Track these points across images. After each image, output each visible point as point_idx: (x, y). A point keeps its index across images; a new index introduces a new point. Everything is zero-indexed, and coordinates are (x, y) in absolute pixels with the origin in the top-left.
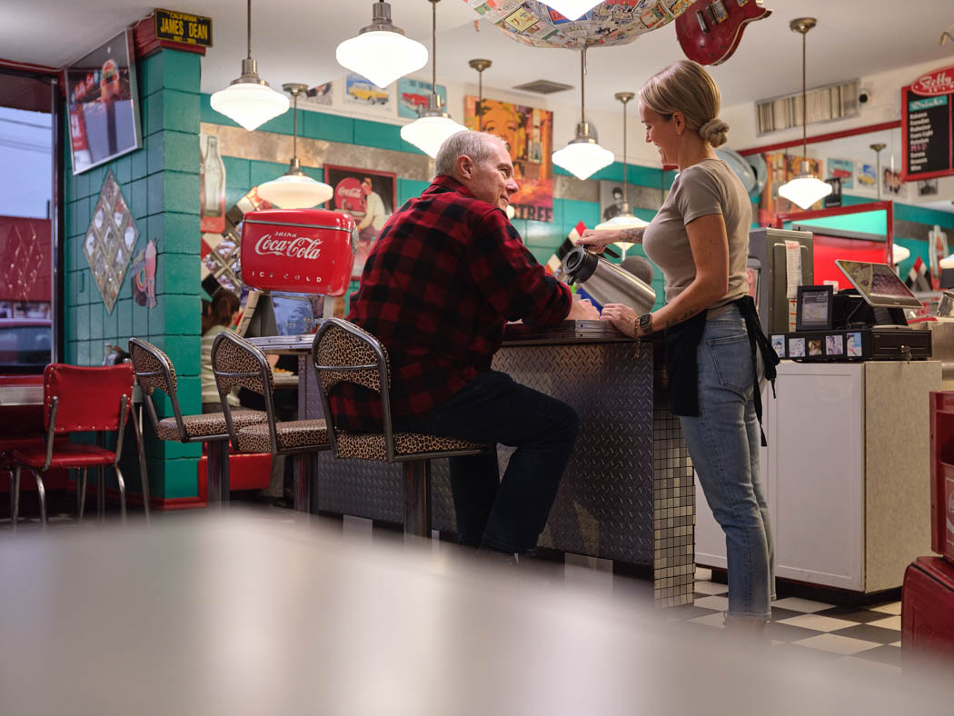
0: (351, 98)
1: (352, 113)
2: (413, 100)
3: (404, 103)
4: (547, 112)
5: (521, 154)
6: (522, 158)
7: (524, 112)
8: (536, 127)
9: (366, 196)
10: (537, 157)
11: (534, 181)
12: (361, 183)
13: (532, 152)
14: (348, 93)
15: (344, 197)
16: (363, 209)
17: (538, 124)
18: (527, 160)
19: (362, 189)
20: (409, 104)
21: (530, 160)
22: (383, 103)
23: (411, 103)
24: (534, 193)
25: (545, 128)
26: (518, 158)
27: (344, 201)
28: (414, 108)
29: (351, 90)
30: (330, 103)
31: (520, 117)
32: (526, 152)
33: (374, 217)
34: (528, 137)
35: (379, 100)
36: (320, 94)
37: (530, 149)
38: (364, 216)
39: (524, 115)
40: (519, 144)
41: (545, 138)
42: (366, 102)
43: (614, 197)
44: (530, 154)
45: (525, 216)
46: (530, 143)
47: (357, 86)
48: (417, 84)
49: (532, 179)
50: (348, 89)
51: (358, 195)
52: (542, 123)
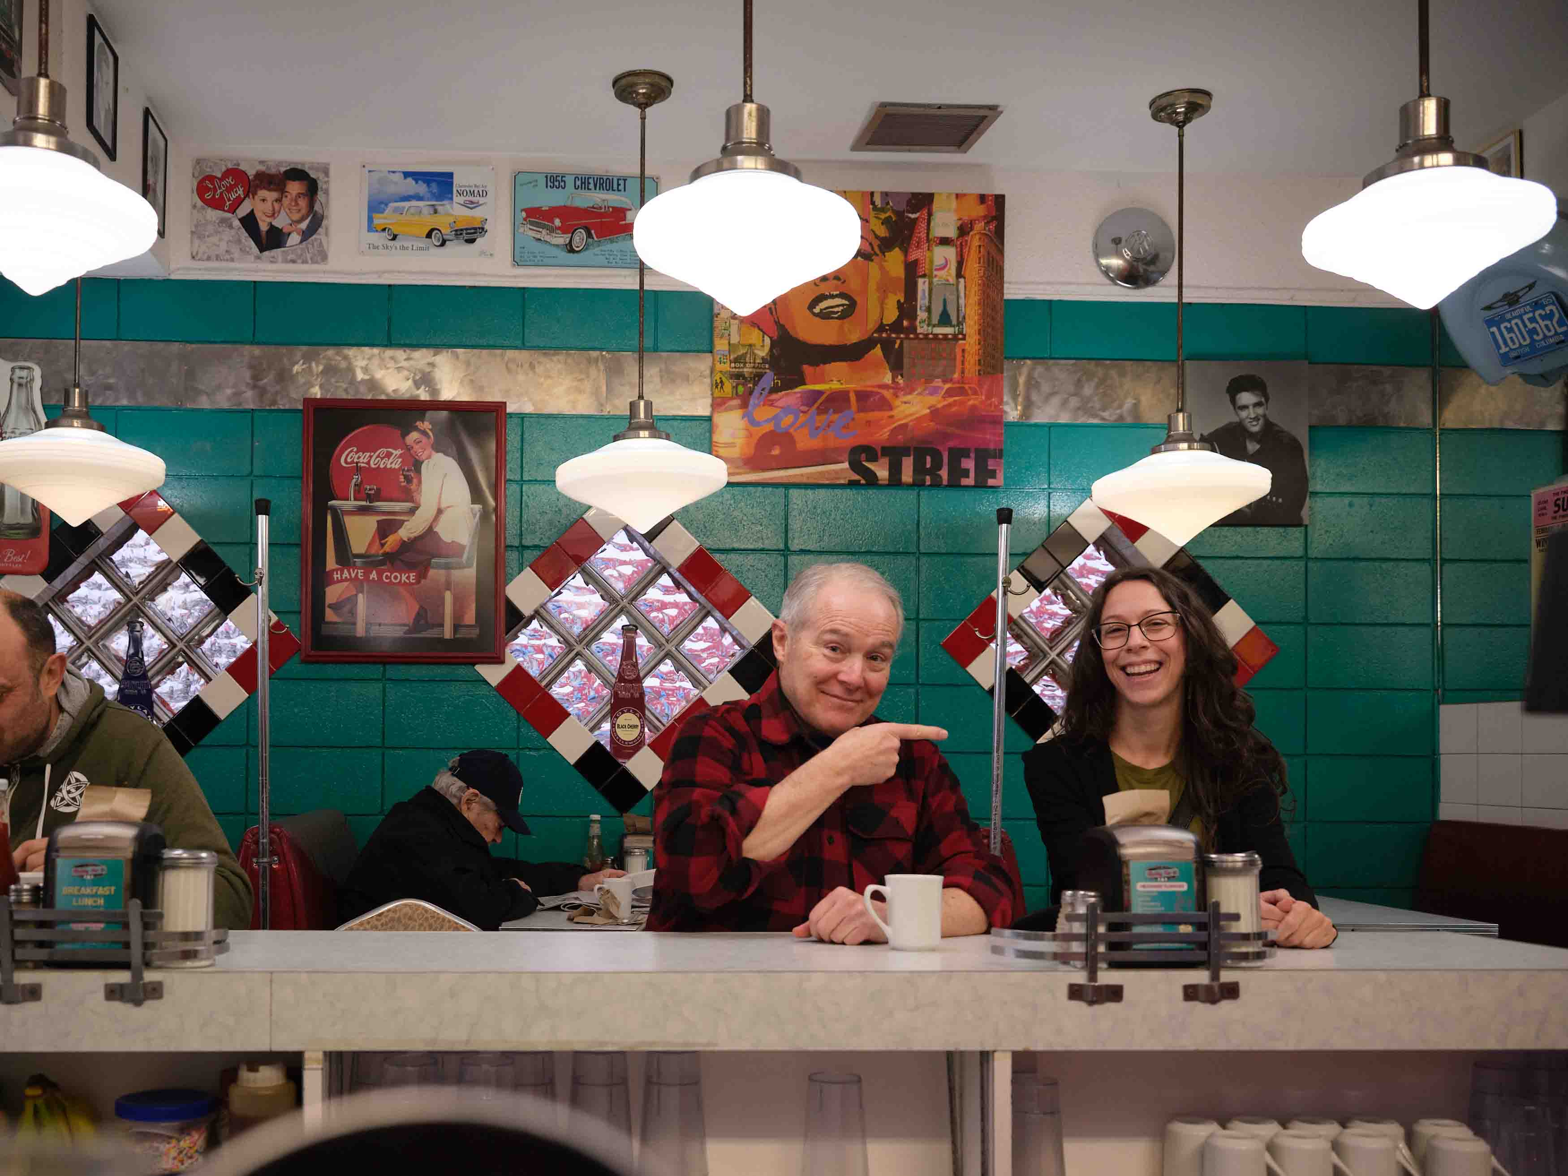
0: (380, 239)
1: (380, 273)
2: (557, 222)
3: (528, 232)
4: (982, 198)
5: (891, 315)
6: (896, 326)
7: (903, 207)
8: (945, 241)
9: (417, 465)
10: (945, 319)
11: (938, 382)
12: (405, 434)
13: (929, 309)
14: (371, 228)
15: (358, 469)
16: (408, 495)
17: (951, 232)
18: (913, 329)
19: (409, 449)
20: (544, 235)
21: (922, 329)
22: (472, 241)
23: (552, 230)
24: (935, 413)
25: (975, 241)
26: (881, 328)
27: (356, 479)
28: (561, 239)
29: (379, 220)
30: (323, 257)
31: (886, 222)
32: (907, 309)
33: (440, 512)
34: (912, 271)
35: (458, 233)
36: (294, 239)
37: (922, 300)
38: (412, 512)
39: (900, 214)
40: (884, 291)
41: (973, 268)
42: (424, 242)
43: (1233, 401)
44: (922, 315)
45: (907, 476)
46: (922, 285)
47: (396, 210)
48: (570, 181)
49: (929, 380)
50: (370, 220)
51: (394, 463)
52: (964, 230)
